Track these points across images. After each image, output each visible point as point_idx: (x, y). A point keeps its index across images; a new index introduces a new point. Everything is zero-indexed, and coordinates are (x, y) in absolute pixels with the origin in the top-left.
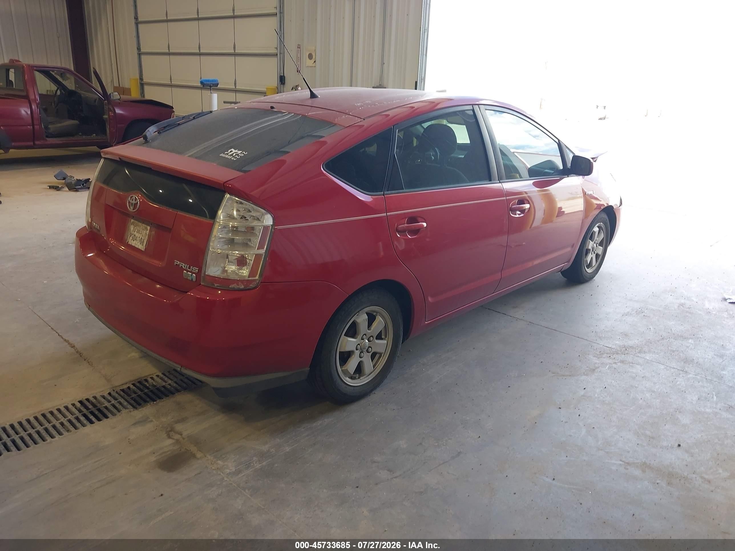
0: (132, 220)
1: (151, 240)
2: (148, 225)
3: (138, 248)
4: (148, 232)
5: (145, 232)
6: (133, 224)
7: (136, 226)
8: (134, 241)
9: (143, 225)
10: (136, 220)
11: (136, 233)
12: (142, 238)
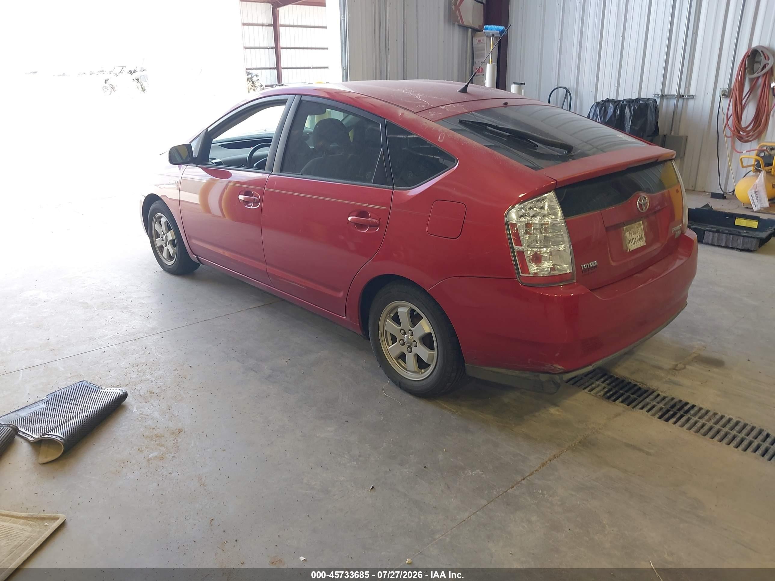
0: (625, 228)
1: (647, 231)
2: (639, 221)
3: (641, 247)
4: (642, 226)
5: (640, 228)
6: (627, 230)
7: (631, 230)
8: (634, 244)
9: (636, 224)
10: (627, 225)
11: (633, 235)
12: (640, 236)
